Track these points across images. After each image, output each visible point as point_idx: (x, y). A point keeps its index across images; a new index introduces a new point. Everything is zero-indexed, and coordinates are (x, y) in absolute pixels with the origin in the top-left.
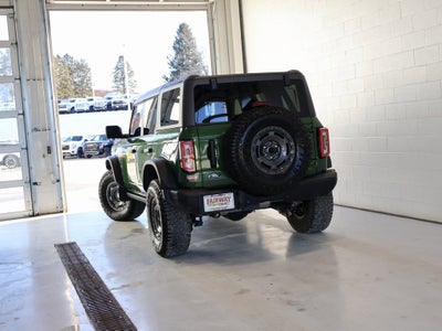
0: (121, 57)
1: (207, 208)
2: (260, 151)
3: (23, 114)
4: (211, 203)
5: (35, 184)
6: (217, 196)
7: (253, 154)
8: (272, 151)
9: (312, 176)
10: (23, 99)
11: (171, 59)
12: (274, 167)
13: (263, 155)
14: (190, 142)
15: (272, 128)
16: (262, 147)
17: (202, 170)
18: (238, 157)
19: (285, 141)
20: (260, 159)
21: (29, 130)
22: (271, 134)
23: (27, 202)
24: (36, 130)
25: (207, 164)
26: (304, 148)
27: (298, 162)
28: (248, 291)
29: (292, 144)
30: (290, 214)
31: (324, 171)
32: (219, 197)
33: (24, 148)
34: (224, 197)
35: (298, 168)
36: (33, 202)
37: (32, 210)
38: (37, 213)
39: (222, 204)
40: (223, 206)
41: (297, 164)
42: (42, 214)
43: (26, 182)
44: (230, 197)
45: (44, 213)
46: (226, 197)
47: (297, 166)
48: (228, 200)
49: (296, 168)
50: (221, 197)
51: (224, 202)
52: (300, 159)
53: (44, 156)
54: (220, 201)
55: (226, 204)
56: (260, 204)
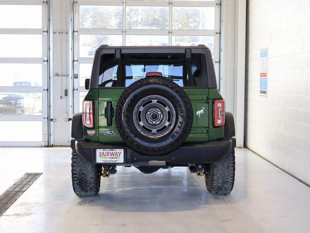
1: (99, 160)
3: (47, 61)
4: (104, 156)
5: (52, 120)
10: (48, 49)
12: (154, 131)
14: (91, 102)
17: (99, 127)
24: (57, 75)
27: (177, 129)
32: (110, 151)
33: (45, 90)
34: (115, 151)
35: (175, 134)
36: (49, 135)
37: (47, 142)
38: (53, 145)
39: (113, 158)
40: (114, 160)
41: (175, 130)
42: (57, 146)
43: (44, 118)
44: (121, 153)
45: (58, 145)
46: (116, 153)
47: (175, 132)
48: (118, 155)
49: (174, 134)
50: (112, 151)
51: (114, 157)
52: (179, 126)
53: (61, 97)
54: (111, 155)
55: (116, 158)
56: (149, 161)
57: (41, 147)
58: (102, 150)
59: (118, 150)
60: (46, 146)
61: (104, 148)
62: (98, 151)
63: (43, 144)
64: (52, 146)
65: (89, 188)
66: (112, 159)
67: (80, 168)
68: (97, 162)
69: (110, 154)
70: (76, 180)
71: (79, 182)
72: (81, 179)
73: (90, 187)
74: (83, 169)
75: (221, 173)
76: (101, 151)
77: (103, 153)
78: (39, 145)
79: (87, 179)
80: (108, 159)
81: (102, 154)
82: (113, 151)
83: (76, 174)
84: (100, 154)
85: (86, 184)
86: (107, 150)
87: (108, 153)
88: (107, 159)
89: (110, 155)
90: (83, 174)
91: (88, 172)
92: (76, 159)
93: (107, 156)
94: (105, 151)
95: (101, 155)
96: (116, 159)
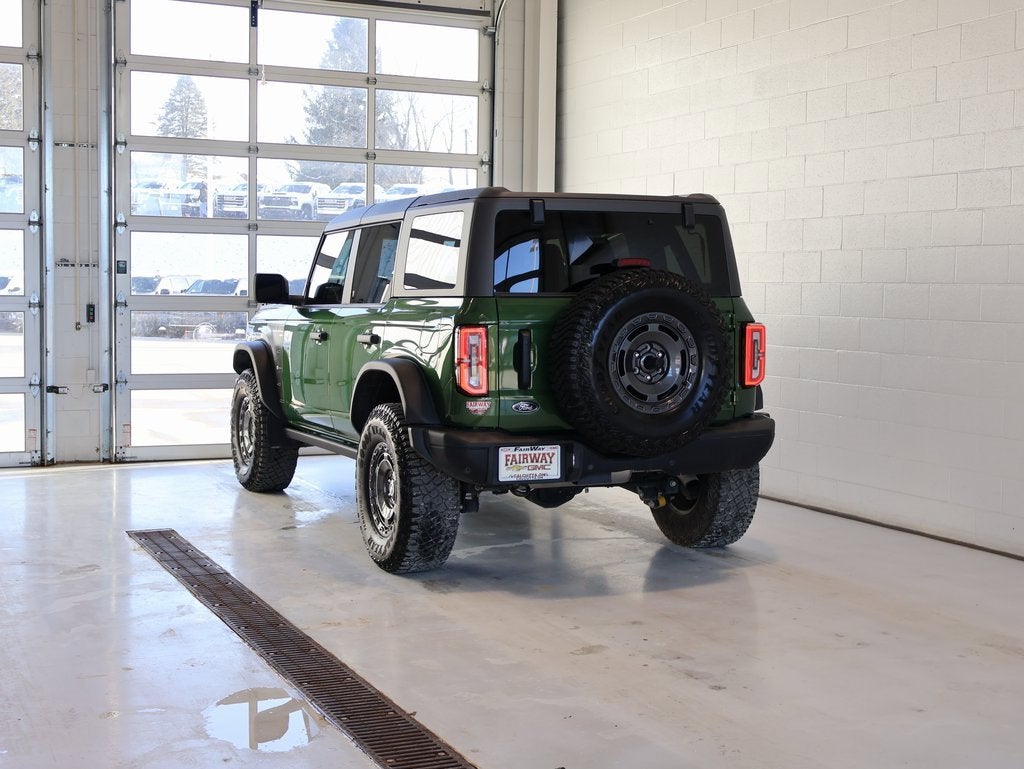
1: (505, 474)
2: (625, 363)
3: (40, 223)
4: (515, 464)
5: (54, 389)
6: (526, 451)
7: (613, 367)
8: (651, 364)
9: (724, 424)
10: (42, 189)
12: (652, 397)
13: (631, 370)
14: (481, 330)
15: (657, 315)
16: (631, 353)
17: (500, 393)
18: (581, 371)
19: (680, 345)
20: (626, 380)
21: (50, 262)
22: (653, 327)
23: (28, 431)
24: (64, 263)
25: (510, 380)
26: (717, 364)
27: (703, 392)
28: (601, 648)
29: (693, 352)
30: (662, 502)
31: (748, 416)
32: (530, 452)
33: (35, 304)
34: (541, 452)
35: (701, 404)
36: (44, 433)
37: (39, 452)
38: (52, 460)
39: (535, 468)
40: (538, 472)
41: (700, 395)
42: (63, 463)
43: (31, 385)
44: (553, 454)
45: (66, 460)
46: (544, 454)
47: (700, 399)
48: (548, 460)
49: (697, 404)
50: (534, 452)
51: (539, 464)
52: (707, 386)
53: (78, 326)
54: (532, 461)
55: (543, 467)
56: (613, 474)
57: (22, 466)
58: (511, 451)
59: (547, 449)
60: (34, 465)
61: (517, 445)
62: (503, 453)
63: (27, 458)
64: (52, 464)
65: (441, 549)
66: (534, 472)
67: (428, 499)
68: (501, 479)
69: (529, 458)
70: (415, 532)
71: (422, 535)
72: (428, 527)
73: (443, 546)
74: (435, 501)
75: (735, 495)
76: (507, 453)
77: (514, 456)
78: (15, 460)
79: (443, 525)
80: (525, 472)
81: (511, 458)
82: (537, 452)
83: (418, 515)
84: (507, 460)
85: (436, 541)
86: (523, 448)
87: (525, 457)
88: (522, 472)
89: (529, 460)
90: (432, 515)
91: (447, 509)
92: (418, 477)
93: (521, 465)
94: (517, 453)
95: (509, 463)
96: (542, 471)
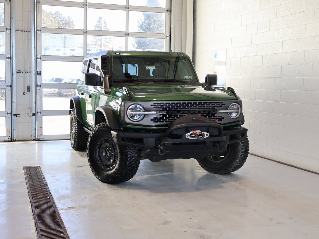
0: (100, 18)
3: (10, 58)
5: (15, 115)
10: (11, 46)
11: (141, 22)
21: (14, 72)
23: (7, 130)
24: (20, 72)
28: (170, 222)
33: (9, 86)
36: (12, 130)
37: (11, 137)
38: (15, 139)
42: (19, 140)
43: (8, 114)
53: (24, 93)
57: (5, 141)
63: (7, 139)
78: (2, 139)
